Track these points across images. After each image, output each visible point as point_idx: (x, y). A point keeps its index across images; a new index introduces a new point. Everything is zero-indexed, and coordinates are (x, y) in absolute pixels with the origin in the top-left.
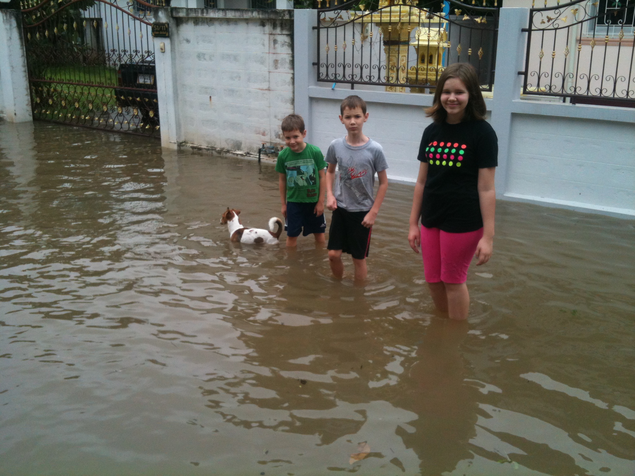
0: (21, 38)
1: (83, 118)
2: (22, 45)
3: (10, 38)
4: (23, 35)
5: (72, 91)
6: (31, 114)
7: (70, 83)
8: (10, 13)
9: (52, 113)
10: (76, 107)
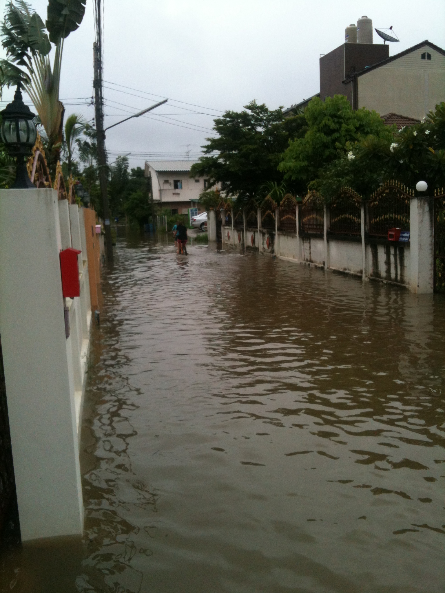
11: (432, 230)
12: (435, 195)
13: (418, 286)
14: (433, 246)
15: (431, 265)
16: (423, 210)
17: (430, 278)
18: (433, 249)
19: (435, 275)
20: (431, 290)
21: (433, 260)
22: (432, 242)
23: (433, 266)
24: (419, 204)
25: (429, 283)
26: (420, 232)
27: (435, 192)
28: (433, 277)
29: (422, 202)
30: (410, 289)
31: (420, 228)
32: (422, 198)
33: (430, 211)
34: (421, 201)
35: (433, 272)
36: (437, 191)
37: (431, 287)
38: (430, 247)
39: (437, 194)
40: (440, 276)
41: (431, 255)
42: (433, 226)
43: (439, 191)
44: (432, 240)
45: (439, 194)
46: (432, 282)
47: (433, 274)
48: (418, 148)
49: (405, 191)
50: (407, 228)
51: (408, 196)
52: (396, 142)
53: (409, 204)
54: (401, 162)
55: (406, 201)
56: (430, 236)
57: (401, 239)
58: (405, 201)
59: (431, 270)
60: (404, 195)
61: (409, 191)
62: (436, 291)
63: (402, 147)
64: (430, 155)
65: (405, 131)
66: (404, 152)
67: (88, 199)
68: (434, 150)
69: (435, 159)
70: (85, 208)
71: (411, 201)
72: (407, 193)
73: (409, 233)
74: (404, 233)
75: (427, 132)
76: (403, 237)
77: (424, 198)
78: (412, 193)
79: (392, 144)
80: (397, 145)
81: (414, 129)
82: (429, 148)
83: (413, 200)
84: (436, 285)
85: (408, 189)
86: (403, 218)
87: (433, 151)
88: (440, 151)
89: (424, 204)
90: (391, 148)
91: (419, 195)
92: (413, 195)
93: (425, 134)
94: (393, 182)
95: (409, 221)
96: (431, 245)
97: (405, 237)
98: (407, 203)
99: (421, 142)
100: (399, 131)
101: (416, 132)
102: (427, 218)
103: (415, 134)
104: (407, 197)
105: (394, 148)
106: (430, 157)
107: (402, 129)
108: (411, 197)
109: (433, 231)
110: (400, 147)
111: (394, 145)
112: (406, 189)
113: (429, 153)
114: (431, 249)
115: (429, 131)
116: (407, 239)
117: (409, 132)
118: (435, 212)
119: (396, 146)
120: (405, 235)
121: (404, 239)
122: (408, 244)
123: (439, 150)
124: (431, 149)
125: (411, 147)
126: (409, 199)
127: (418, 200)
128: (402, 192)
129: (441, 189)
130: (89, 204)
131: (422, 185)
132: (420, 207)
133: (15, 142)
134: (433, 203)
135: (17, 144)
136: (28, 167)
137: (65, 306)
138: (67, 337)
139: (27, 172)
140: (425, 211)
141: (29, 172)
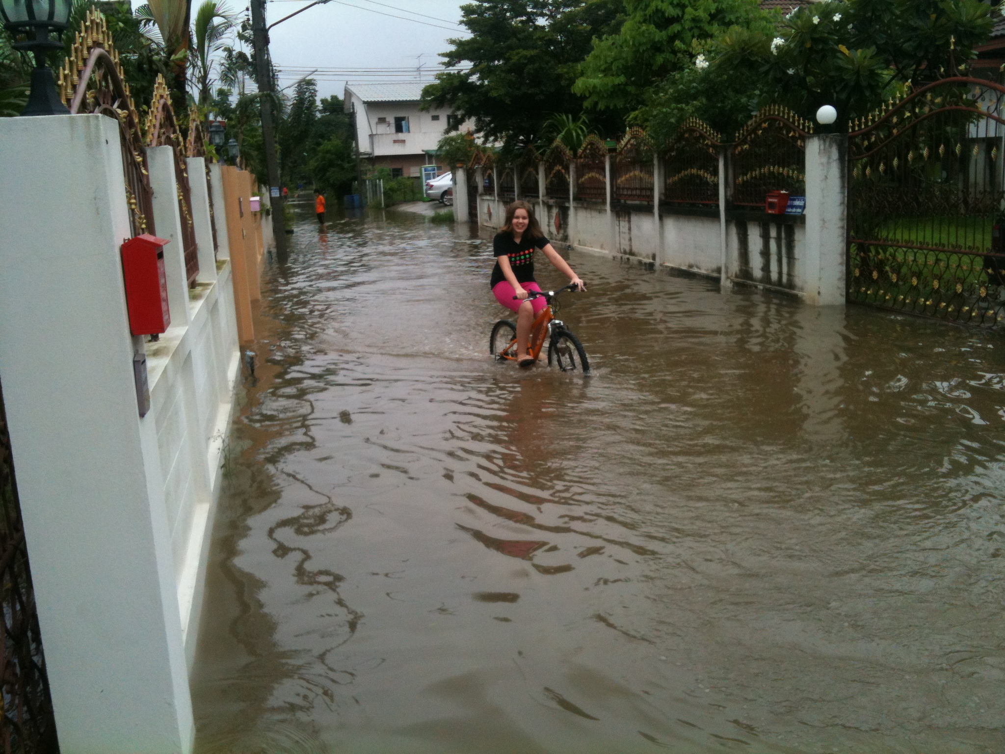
0: (842, 177)
1: (922, 303)
2: (843, 187)
3: (826, 177)
4: (846, 171)
5: (911, 258)
6: (844, 293)
7: (909, 245)
8: (831, 139)
9: (876, 294)
10: (912, 285)
11: (843, 193)
12: (850, 130)
13: (819, 293)
14: (845, 221)
15: (841, 255)
16: (829, 158)
17: (839, 279)
18: (846, 227)
19: (848, 273)
20: (842, 300)
21: (845, 248)
22: (843, 213)
23: (845, 257)
24: (822, 147)
25: (839, 288)
26: (823, 197)
27: (850, 124)
28: (844, 277)
29: (827, 144)
30: (804, 298)
31: (823, 190)
32: (827, 137)
33: (841, 159)
34: (824, 141)
35: (844, 268)
36: (853, 123)
37: (841, 294)
38: (840, 224)
39: (853, 128)
40: (857, 275)
41: (840, 239)
42: (846, 185)
43: (857, 122)
44: (844, 211)
45: (857, 128)
46: (842, 285)
47: (845, 271)
48: (820, 47)
49: (796, 124)
50: (799, 190)
51: (802, 132)
52: (782, 36)
53: (804, 147)
54: (791, 72)
55: (799, 142)
56: (841, 204)
57: (789, 210)
58: (796, 142)
59: (841, 264)
60: (795, 133)
61: (804, 124)
62: (850, 301)
63: (792, 45)
64: (841, 59)
65: (798, 15)
66: (795, 53)
67: (235, 151)
68: (848, 49)
69: (850, 67)
70: (225, 167)
71: (807, 141)
72: (801, 127)
73: (804, 200)
74: (794, 200)
75: (837, 18)
76: (792, 207)
77: (831, 135)
78: (809, 127)
79: (775, 39)
80: (783, 40)
81: (814, 12)
82: (840, 46)
83: (811, 140)
84: (851, 291)
85: (802, 121)
86: (793, 172)
87: (846, 52)
88: (860, 51)
89: (830, 146)
90: (773, 46)
91: (822, 130)
92: (811, 132)
93: (833, 20)
94: (778, 110)
95: (803, 178)
96: (842, 220)
97: (799, 207)
98: (801, 146)
99: (826, 35)
100: (788, 17)
101: (817, 17)
102: (835, 171)
103: (816, 20)
104: (800, 135)
105: (777, 47)
106: (841, 63)
107: (793, 12)
108: (807, 135)
109: (846, 194)
110: (788, 46)
111: (778, 41)
112: (799, 120)
113: (839, 55)
114: (843, 227)
115: (840, 16)
116: (799, 210)
117: (804, 19)
118: (849, 161)
119: (781, 43)
120: (797, 203)
121: (794, 210)
122: (801, 220)
123: (856, 50)
124: (843, 48)
125: (808, 45)
126: (803, 139)
127: (819, 139)
128: (792, 125)
129: (860, 120)
130: (238, 160)
131: (827, 113)
132: (825, 152)
133: (25, 22)
134: (847, 145)
135: (30, 25)
136: (65, 76)
137: (136, 352)
138: (142, 415)
139: (59, 86)
140: (831, 160)
141: (66, 87)
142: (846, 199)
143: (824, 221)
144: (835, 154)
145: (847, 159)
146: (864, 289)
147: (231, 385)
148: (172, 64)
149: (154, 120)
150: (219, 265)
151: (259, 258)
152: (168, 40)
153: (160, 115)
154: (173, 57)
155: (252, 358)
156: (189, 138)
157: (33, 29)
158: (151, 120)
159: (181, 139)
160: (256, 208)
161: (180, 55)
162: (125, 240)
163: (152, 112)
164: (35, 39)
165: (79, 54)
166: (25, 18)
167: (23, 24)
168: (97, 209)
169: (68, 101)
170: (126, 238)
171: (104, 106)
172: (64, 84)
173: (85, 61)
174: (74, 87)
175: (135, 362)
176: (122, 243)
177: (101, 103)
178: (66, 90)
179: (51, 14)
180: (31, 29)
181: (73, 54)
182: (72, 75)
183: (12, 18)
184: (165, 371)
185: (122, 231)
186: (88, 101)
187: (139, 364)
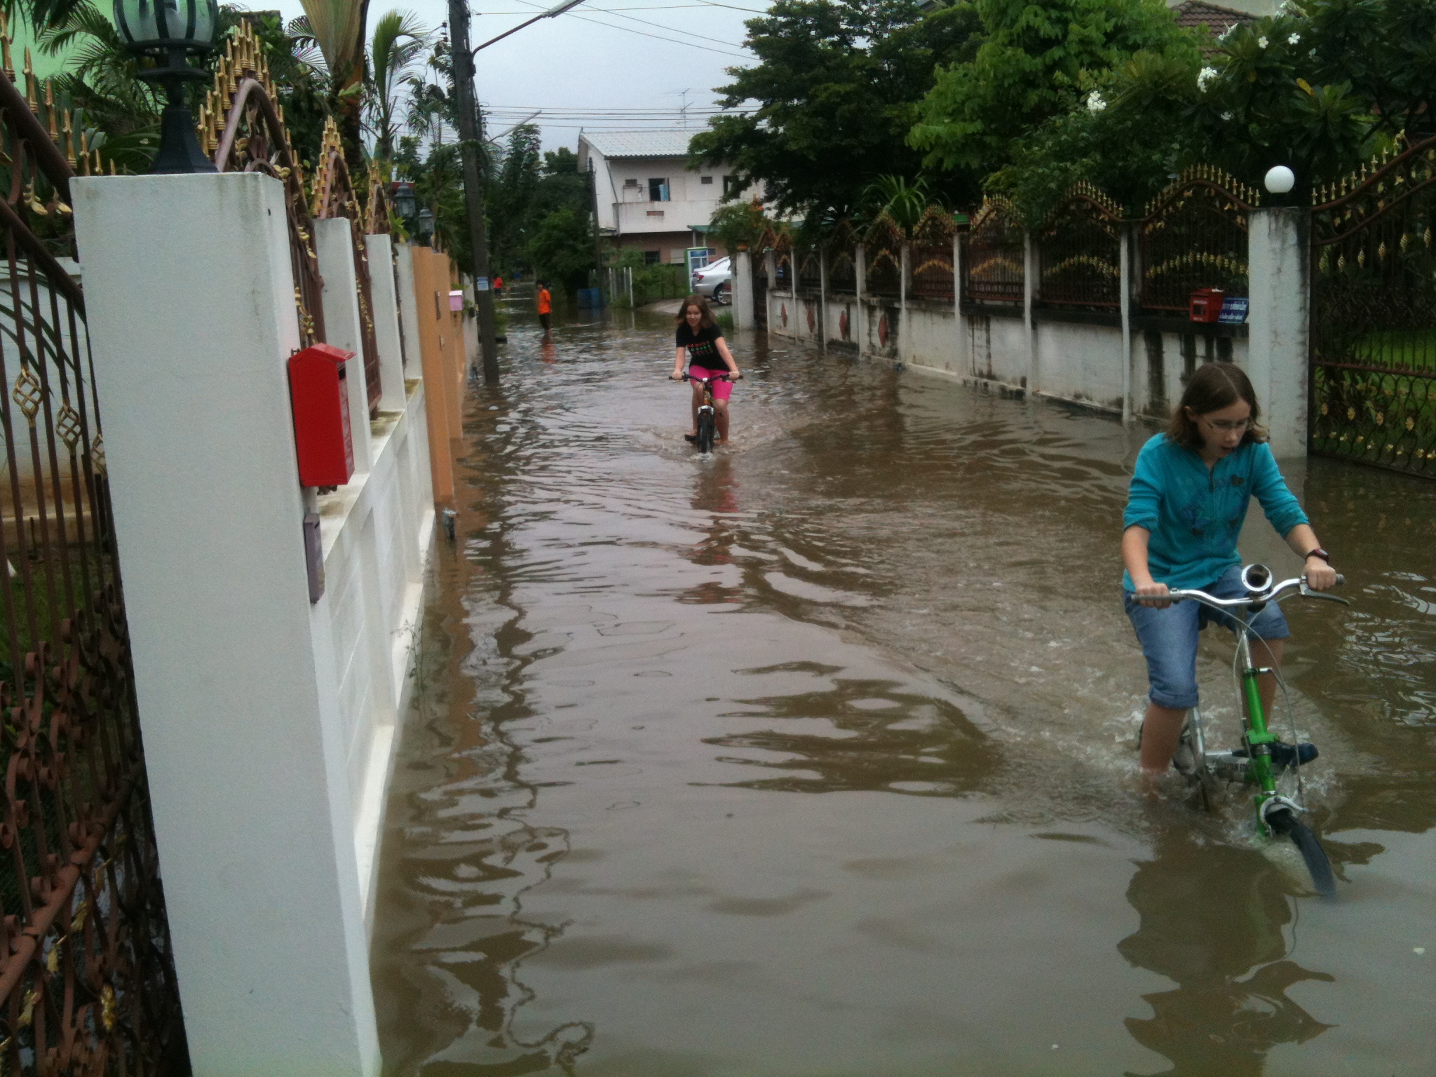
0: (1303, 270)
1: (1420, 456)
2: (1303, 285)
3: (1279, 270)
4: (1308, 261)
5: (1404, 389)
6: (1305, 439)
7: (1401, 371)
8: (1286, 214)
9: (1352, 440)
10: (1407, 430)
11: (1304, 293)
12: (1314, 203)
14: (1307, 335)
15: (1302, 383)
16: (1284, 242)
17: (1298, 418)
18: (1308, 343)
19: (1312, 409)
20: (1300, 450)
21: (1307, 373)
22: (1303, 323)
23: (1306, 387)
24: (1273, 226)
25: (1297, 432)
26: (1275, 298)
27: (1315, 194)
28: (1306, 415)
29: (1281, 221)
31: (1274, 288)
32: (1280, 212)
33: (1301, 243)
34: (1277, 217)
35: (1305, 402)
36: (1319, 191)
37: (1300, 441)
38: (1300, 338)
39: (1319, 199)
40: (1325, 413)
41: (1300, 359)
42: (1308, 281)
43: (1324, 191)
44: (1305, 319)
45: (1324, 200)
46: (1303, 427)
47: (1306, 407)
48: (1270, 81)
49: (1235, 192)
50: (1239, 289)
51: (1244, 205)
52: (1213, 66)
53: (1247, 226)
54: (1226, 117)
55: (1239, 219)
56: (1301, 309)
57: (1224, 317)
58: (1235, 218)
59: (1301, 396)
60: (1232, 204)
61: (1246, 193)
62: (1314, 452)
63: (1229, 79)
64: (1298, 98)
65: (1237, 36)
66: (1233, 90)
67: (428, 226)
68: (1311, 85)
69: (1313, 110)
70: (417, 247)
71: (1251, 218)
72: (1242, 197)
73: (1247, 303)
74: (1232, 302)
75: (1294, 39)
76: (1229, 312)
77: (1285, 209)
78: (1253, 197)
79: (1203, 70)
80: (1215, 71)
81: (1260, 31)
82: (1299, 80)
83: (1257, 215)
84: (1315, 436)
85: (1242, 188)
86: (1230, 262)
87: (1308, 88)
88: (1327, 87)
89: (1286, 225)
90: (1200, 80)
91: (1273, 202)
92: (1257, 204)
93: (1288, 43)
94: (1208, 172)
95: (1245, 271)
96: (1302, 332)
97: (1236, 312)
98: (1242, 224)
99: (1278, 64)
100: (1221, 37)
101: (1264, 38)
102: (1292, 261)
103: (1263, 43)
104: (1240, 208)
105: (1206, 81)
106: (1300, 105)
107: (1229, 32)
108: (1251, 208)
109: (1309, 296)
110: (1223, 79)
111: (1208, 73)
112: (1238, 187)
113: (1297, 93)
114: (1303, 343)
115: (1298, 37)
116: (1239, 317)
117: (1246, 41)
118: (1313, 247)
119: (1212, 75)
120: (1235, 307)
121: (1231, 317)
122: (1242, 331)
123: (1322, 86)
124: (1302, 83)
125: (1252, 79)
126: (1246, 214)
127: (1269, 214)
128: (1228, 194)
129: (1328, 188)
130: (433, 238)
131: (1280, 177)
132: (1278, 233)
133: (154, 41)
134: (1309, 223)
135: (160, 45)
136: (208, 118)
137: (307, 511)
138: (314, 600)
139: (201, 132)
140: (1287, 245)
141: (209, 132)
142: (1308, 301)
143: (1276, 334)
144: (1292, 236)
145: (1309, 243)
146: (1335, 433)
147: (423, 556)
148: (341, 102)
149: (323, 182)
150: (410, 386)
151: (460, 376)
152: (335, 68)
153: (331, 175)
154: (342, 92)
155: (451, 519)
156: (368, 207)
157: (166, 51)
158: (319, 182)
159: (358, 208)
160: (458, 306)
161: (351, 90)
162: (292, 351)
163: (321, 170)
164: (167, 65)
165: (225, 87)
166: (154, 35)
167: (150, 44)
168: (256, 307)
169: (212, 152)
170: (295, 349)
171: (258, 161)
172: (206, 129)
173: (232, 96)
174: (219, 134)
175: (305, 525)
176: (289, 356)
177: (255, 156)
178: (208, 137)
179: (191, 30)
180: (161, 51)
181: (217, 87)
182: (216, 117)
183: (137, 36)
184: (340, 537)
185: (289, 340)
186: (237, 153)
187: (311, 529)
